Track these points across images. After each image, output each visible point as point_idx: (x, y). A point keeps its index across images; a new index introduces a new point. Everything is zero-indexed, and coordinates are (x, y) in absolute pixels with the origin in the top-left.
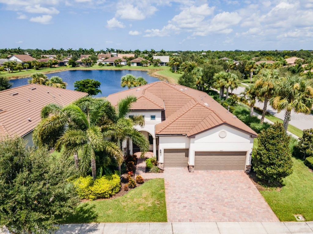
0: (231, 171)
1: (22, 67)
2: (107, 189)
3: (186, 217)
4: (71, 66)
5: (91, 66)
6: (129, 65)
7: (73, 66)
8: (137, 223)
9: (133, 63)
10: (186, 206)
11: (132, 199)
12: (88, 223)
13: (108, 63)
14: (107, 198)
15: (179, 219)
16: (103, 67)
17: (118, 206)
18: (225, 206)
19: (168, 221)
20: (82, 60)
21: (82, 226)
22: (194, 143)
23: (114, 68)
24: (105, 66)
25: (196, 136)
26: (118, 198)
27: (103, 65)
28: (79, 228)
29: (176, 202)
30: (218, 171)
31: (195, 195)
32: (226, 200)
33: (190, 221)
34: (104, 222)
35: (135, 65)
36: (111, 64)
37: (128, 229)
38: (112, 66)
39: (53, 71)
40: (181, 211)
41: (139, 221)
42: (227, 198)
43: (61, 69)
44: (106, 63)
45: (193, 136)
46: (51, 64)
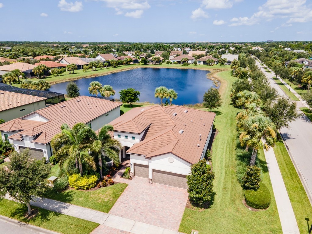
0: (179, 189)
1: (102, 65)
2: (84, 185)
3: (121, 213)
4: (143, 63)
5: (160, 64)
6: (196, 63)
7: (145, 64)
8: (91, 209)
9: (199, 61)
10: (126, 207)
11: (99, 194)
12: (66, 203)
13: (176, 61)
14: (85, 190)
15: (116, 213)
16: (171, 65)
17: (88, 196)
18: (151, 212)
19: (109, 213)
20: (152, 58)
21: (62, 204)
22: (151, 163)
23: (180, 66)
24: (173, 64)
25: (152, 158)
26: (91, 191)
27: (171, 63)
28: (60, 204)
29: (123, 202)
30: (170, 186)
31: (139, 200)
32: (156, 209)
33: (122, 216)
34: (74, 204)
35: (202, 63)
36: (179, 62)
37: (84, 212)
38: (179, 64)
39: (126, 69)
40: (122, 209)
41: (92, 209)
42: (158, 208)
43: (133, 67)
44: (174, 61)
45: (150, 158)
46: (126, 62)
